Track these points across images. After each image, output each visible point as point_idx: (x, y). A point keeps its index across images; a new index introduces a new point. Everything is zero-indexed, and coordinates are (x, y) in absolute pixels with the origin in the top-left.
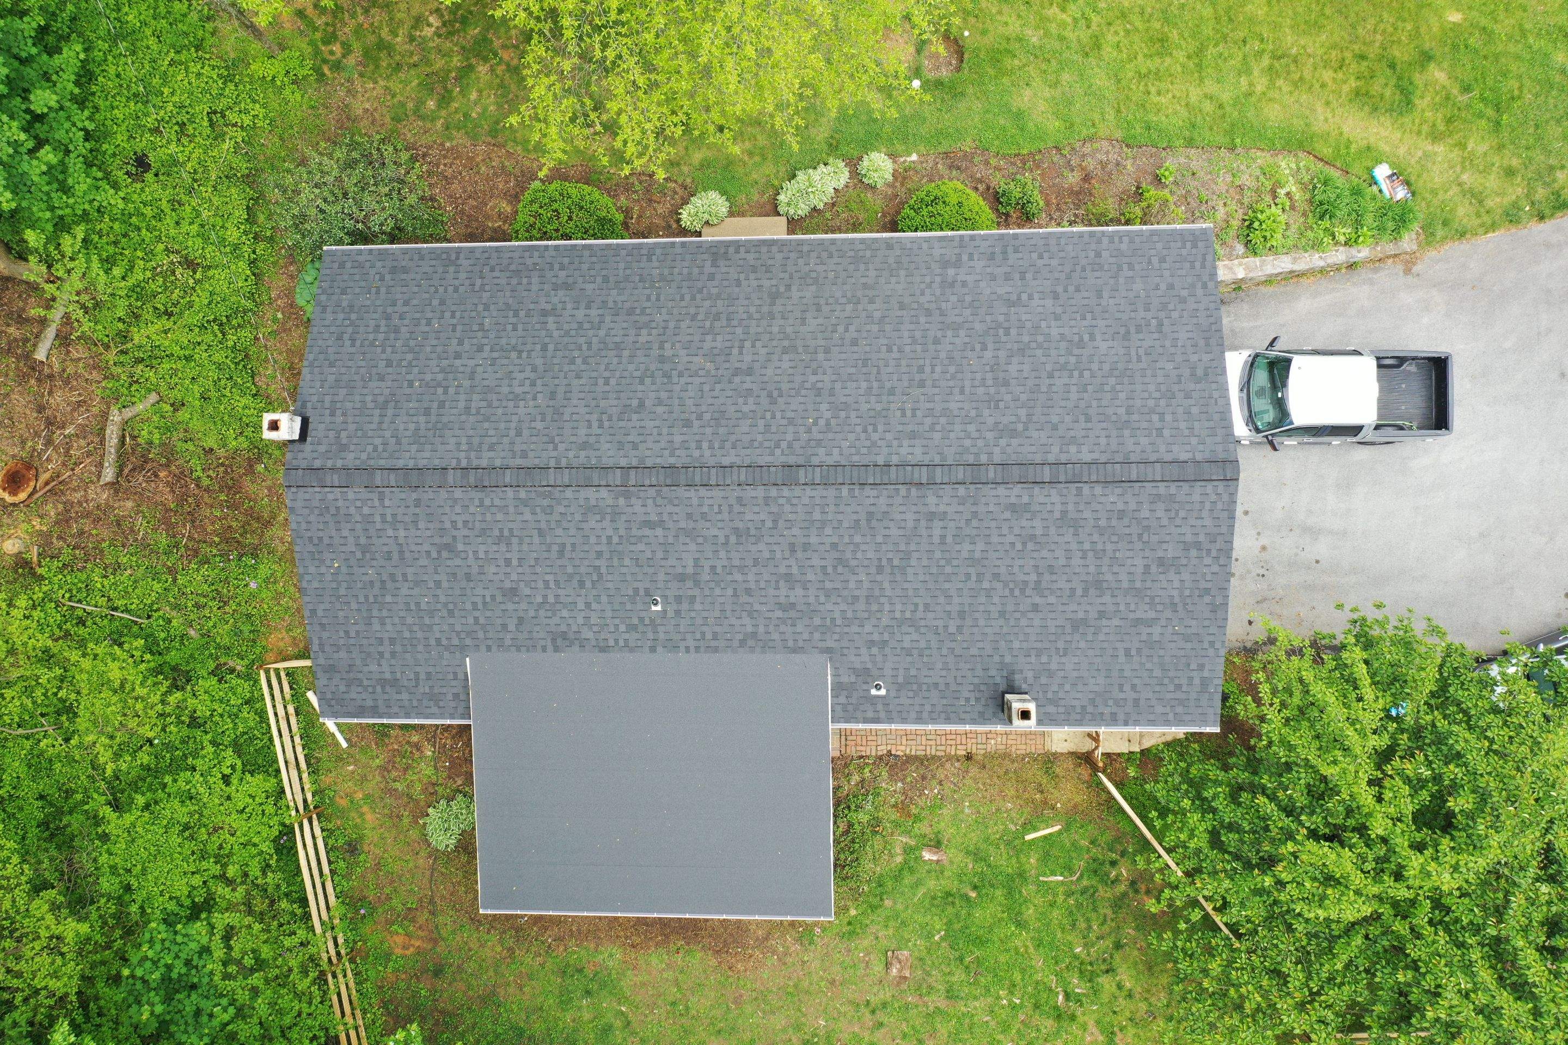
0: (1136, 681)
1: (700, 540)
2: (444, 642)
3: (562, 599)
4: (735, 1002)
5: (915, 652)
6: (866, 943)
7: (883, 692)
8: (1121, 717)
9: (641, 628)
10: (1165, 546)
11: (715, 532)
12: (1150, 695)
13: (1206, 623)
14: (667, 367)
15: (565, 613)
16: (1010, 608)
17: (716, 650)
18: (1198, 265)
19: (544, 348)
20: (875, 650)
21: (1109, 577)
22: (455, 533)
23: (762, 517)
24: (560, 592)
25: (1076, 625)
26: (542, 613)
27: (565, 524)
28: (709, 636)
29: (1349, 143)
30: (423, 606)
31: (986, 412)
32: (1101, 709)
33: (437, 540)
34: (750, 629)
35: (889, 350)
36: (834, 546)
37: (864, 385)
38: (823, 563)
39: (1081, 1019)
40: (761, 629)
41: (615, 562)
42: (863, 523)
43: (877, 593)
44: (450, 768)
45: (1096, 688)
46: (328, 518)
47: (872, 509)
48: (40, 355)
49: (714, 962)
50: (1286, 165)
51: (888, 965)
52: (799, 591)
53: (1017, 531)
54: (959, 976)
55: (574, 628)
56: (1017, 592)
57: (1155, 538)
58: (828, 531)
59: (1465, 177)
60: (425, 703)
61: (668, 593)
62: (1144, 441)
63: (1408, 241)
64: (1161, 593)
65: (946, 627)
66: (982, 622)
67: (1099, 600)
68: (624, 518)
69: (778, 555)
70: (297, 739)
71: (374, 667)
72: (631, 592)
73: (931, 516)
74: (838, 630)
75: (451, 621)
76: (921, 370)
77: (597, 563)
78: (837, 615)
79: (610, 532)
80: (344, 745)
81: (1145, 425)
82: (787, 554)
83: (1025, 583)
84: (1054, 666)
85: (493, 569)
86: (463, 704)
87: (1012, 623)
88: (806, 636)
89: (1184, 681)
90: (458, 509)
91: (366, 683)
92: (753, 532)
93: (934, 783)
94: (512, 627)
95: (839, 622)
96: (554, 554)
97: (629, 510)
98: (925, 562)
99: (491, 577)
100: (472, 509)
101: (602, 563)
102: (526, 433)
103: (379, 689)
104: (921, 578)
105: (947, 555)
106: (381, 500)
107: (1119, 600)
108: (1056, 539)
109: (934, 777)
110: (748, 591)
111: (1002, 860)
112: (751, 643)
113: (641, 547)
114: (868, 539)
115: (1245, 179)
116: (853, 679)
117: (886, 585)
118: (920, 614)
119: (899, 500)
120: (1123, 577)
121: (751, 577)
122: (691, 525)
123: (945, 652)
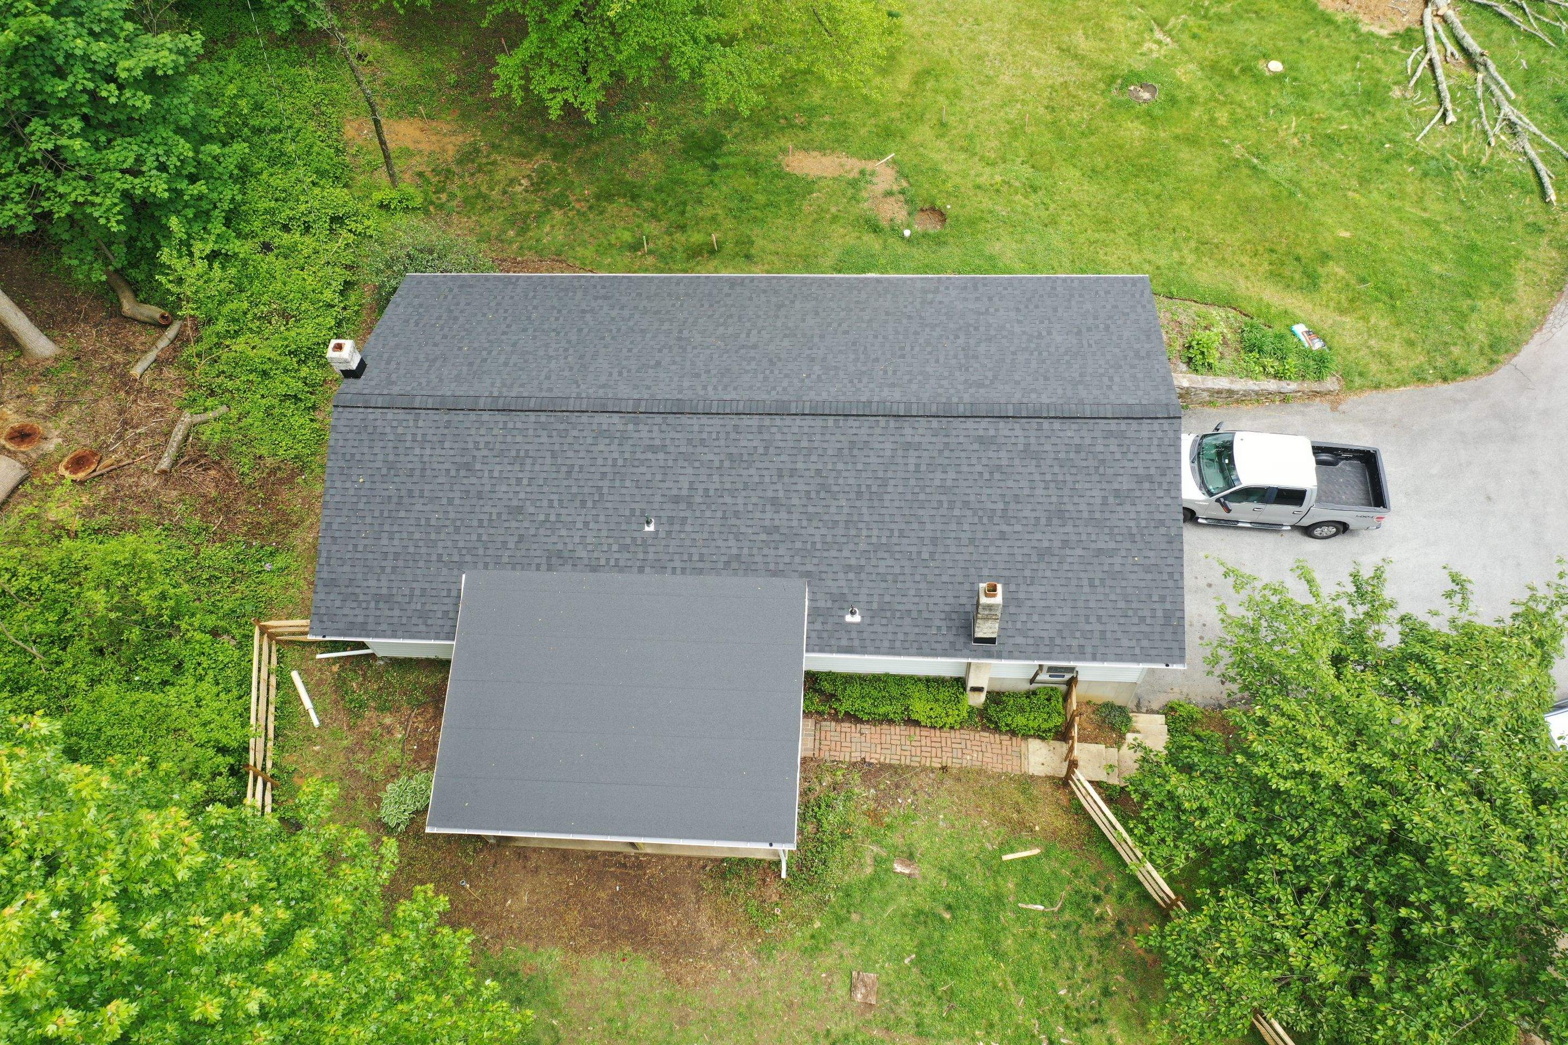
0: (1101, 612)
1: (697, 464)
2: (445, 558)
3: (563, 518)
4: (680, 1023)
6: (829, 960)
7: (857, 618)
8: (1089, 650)
9: (632, 549)
10: (1120, 479)
11: (710, 457)
12: (1116, 628)
13: (1164, 554)
14: (683, 343)
15: (564, 532)
16: (980, 535)
17: (701, 571)
19: (580, 330)
20: (851, 576)
21: (1070, 507)
22: (476, 453)
23: (755, 444)
24: (563, 511)
25: (1044, 553)
26: (542, 531)
27: (576, 447)
28: (696, 558)
29: (1269, 306)
30: (433, 522)
31: (957, 374)
32: (1069, 641)
33: (458, 459)
34: (734, 551)
35: (876, 337)
36: (818, 471)
37: (852, 356)
38: (807, 488)
40: (746, 552)
41: (617, 484)
42: (846, 452)
43: (855, 518)
44: (417, 752)
45: (1063, 619)
46: (364, 436)
47: (855, 438)
48: (136, 371)
49: (660, 973)
50: (1216, 314)
51: (852, 988)
52: (783, 515)
53: (984, 461)
54: (930, 1009)
55: (570, 547)
56: (985, 520)
57: (1110, 471)
58: (814, 458)
59: (1372, 342)
60: (414, 620)
61: (662, 513)
62: (1096, 392)
63: (1330, 383)
64: (1120, 523)
65: (919, 553)
66: (953, 549)
67: (1062, 530)
68: (630, 442)
69: (767, 480)
71: (372, 583)
72: (627, 513)
73: (908, 446)
74: (818, 554)
75: (457, 537)
76: (902, 349)
77: (600, 484)
78: (817, 539)
79: (616, 455)
80: (316, 723)
81: (1096, 383)
82: (775, 479)
83: (993, 511)
84: (1022, 595)
85: (504, 488)
86: (450, 623)
88: (787, 560)
89: (1147, 613)
90: (483, 432)
91: (362, 598)
92: (745, 457)
93: (908, 792)
94: (511, 545)
95: (819, 546)
96: (562, 475)
97: (636, 435)
98: (900, 489)
99: (501, 495)
100: (495, 432)
101: (606, 484)
102: (553, 377)
103: (372, 605)
104: (897, 504)
105: (921, 483)
106: (416, 421)
107: (1081, 529)
108: (1021, 470)
109: (908, 785)
110: (736, 514)
111: (978, 881)
112: (735, 565)
113: (643, 469)
114: (850, 467)
115: (1182, 318)
116: (829, 604)
117: (864, 510)
118: (895, 540)
119: (878, 431)
120: (1083, 507)
121: (740, 501)
122: (691, 450)
123: (918, 578)
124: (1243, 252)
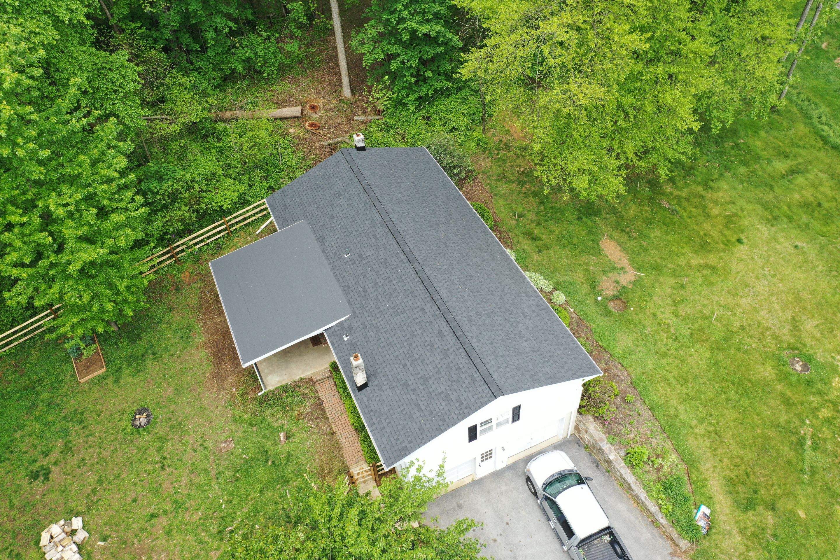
0: (392, 422)
1: (377, 253)
2: (306, 212)
3: (336, 231)
4: (192, 390)
5: (367, 339)
6: (233, 428)
7: (346, 339)
8: (374, 427)
9: (336, 256)
10: (454, 393)
11: (382, 254)
12: (388, 432)
13: (431, 430)
14: (435, 226)
15: (332, 234)
16: (400, 358)
17: (338, 280)
19: (423, 197)
20: (361, 326)
21: (431, 382)
22: (346, 193)
23: (395, 263)
24: (339, 229)
25: (406, 385)
26: (329, 229)
27: (363, 216)
28: (342, 276)
29: (705, 486)
30: (317, 200)
31: (474, 313)
32: (374, 417)
33: (341, 191)
34: (351, 285)
35: (480, 282)
36: (395, 289)
37: (462, 276)
38: (387, 290)
40: (352, 288)
41: (357, 236)
42: (408, 292)
43: (384, 313)
45: (382, 410)
46: (335, 164)
47: (415, 291)
48: (355, 118)
51: (226, 441)
52: (372, 290)
53: (432, 339)
54: (229, 474)
55: (327, 240)
56: (408, 356)
57: (455, 387)
58: (400, 284)
60: (282, 219)
61: (353, 256)
62: (493, 363)
63: (685, 544)
64: (435, 405)
65: (382, 342)
66: (390, 352)
67: (419, 385)
68: (374, 229)
69: (383, 276)
70: (254, 218)
71: (289, 201)
72: (348, 246)
73: (422, 310)
74: (364, 310)
75: (315, 209)
76: (478, 292)
78: (369, 307)
79: (367, 228)
80: (257, 233)
81: (500, 362)
82: (385, 278)
83: (413, 355)
84: (384, 388)
85: (338, 209)
86: (284, 226)
87: (395, 362)
88: (356, 303)
89: (401, 440)
90: (354, 190)
92: (388, 264)
93: (316, 424)
94: (320, 225)
95: (367, 309)
96: (351, 220)
97: (377, 229)
98: (404, 319)
99: (335, 210)
100: (356, 193)
101: (355, 233)
102: (390, 196)
104: (397, 322)
105: (410, 324)
106: (348, 172)
107: (423, 392)
108: (436, 354)
109: (319, 422)
110: (365, 276)
111: (290, 469)
112: (346, 289)
113: (366, 239)
114: (403, 297)
115: (654, 441)
116: (346, 327)
117: (389, 313)
118: (382, 331)
119: (423, 296)
120: (434, 387)
121: (371, 274)
122: (381, 247)
123: (372, 348)
124: (732, 459)
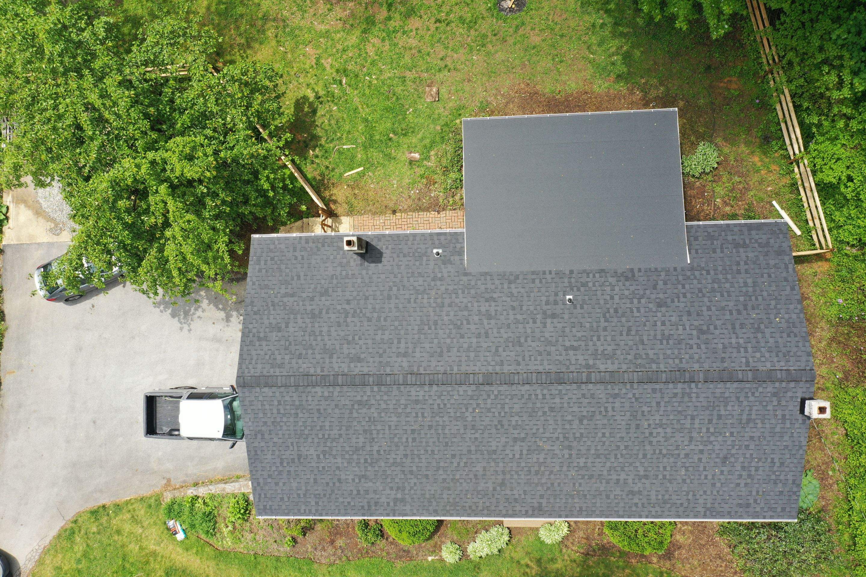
0: (295, 262)
1: (542, 339)
2: (704, 272)
3: (628, 301)
4: (524, 65)
5: (416, 275)
6: (451, 104)
7: (435, 251)
8: (303, 241)
9: (579, 285)
10: (277, 339)
11: (534, 344)
12: (287, 254)
13: (256, 295)
14: (566, 443)
15: (627, 293)
16: (362, 302)
17: (533, 273)
18: (263, 496)
19: (645, 456)
20: (439, 275)
21: (308, 321)
22: (698, 341)
23: (505, 354)
24: (629, 305)
25: (325, 293)
26: (641, 292)
27: (627, 348)
28: (537, 281)
29: (197, 553)
30: (718, 294)
31: (376, 415)
32: (314, 245)
33: (710, 337)
34: (513, 286)
35: (433, 451)
36: (462, 337)
37: (447, 431)
38: (469, 326)
39: (334, 70)
40: (506, 286)
41: (595, 325)
42: (445, 350)
43: (438, 309)
44: (705, 192)
45: (316, 257)
46: (784, 350)
47: (440, 359)
49: (538, 87)
50: (228, 543)
51: (438, 93)
52: (483, 309)
53: (358, 347)
54: (399, 90)
55: (620, 284)
56: (358, 311)
57: (283, 343)
58: (465, 346)
59: (140, 531)
60: (716, 234)
61: (562, 307)
62: (287, 398)
63: (168, 497)
64: (279, 312)
65: (398, 290)
66: (378, 293)
67: (314, 307)
68: (590, 352)
69: (495, 331)
70: (806, 205)
71: (751, 255)
72: (585, 306)
73: (405, 355)
74: (461, 287)
75: (700, 286)
76: (414, 440)
77: (606, 324)
78: (461, 296)
79: (598, 343)
80: (774, 203)
81: (288, 407)
82: (490, 331)
83: (353, 316)
84: (339, 269)
85: (673, 319)
86: (692, 234)
87: (361, 294)
88: (479, 283)
89: (269, 262)
90: (696, 357)
91: (756, 245)
92: (510, 344)
93: (413, 197)
94: (661, 283)
95: (460, 291)
96: (634, 329)
97: (586, 357)
98: (410, 328)
99: (674, 314)
100: (687, 356)
101: (603, 324)
102: (654, 404)
103: (747, 242)
104: (412, 319)
105: (397, 332)
106: (747, 362)
107: (303, 308)
108: (335, 342)
109: (414, 200)
110: (513, 308)
111: (375, 155)
112: (512, 278)
113: (579, 335)
114: (442, 341)
115: (249, 536)
116: (452, 258)
117: (432, 314)
118: (413, 297)
119: (424, 364)
120: (300, 321)
121: (512, 317)
122: (548, 348)
123: (399, 276)
